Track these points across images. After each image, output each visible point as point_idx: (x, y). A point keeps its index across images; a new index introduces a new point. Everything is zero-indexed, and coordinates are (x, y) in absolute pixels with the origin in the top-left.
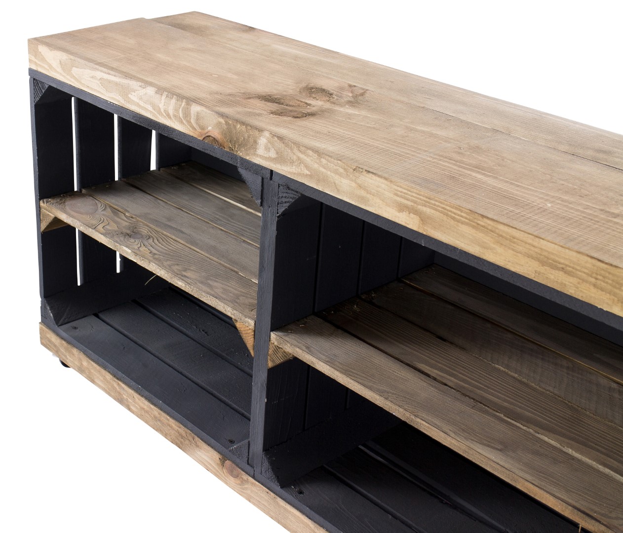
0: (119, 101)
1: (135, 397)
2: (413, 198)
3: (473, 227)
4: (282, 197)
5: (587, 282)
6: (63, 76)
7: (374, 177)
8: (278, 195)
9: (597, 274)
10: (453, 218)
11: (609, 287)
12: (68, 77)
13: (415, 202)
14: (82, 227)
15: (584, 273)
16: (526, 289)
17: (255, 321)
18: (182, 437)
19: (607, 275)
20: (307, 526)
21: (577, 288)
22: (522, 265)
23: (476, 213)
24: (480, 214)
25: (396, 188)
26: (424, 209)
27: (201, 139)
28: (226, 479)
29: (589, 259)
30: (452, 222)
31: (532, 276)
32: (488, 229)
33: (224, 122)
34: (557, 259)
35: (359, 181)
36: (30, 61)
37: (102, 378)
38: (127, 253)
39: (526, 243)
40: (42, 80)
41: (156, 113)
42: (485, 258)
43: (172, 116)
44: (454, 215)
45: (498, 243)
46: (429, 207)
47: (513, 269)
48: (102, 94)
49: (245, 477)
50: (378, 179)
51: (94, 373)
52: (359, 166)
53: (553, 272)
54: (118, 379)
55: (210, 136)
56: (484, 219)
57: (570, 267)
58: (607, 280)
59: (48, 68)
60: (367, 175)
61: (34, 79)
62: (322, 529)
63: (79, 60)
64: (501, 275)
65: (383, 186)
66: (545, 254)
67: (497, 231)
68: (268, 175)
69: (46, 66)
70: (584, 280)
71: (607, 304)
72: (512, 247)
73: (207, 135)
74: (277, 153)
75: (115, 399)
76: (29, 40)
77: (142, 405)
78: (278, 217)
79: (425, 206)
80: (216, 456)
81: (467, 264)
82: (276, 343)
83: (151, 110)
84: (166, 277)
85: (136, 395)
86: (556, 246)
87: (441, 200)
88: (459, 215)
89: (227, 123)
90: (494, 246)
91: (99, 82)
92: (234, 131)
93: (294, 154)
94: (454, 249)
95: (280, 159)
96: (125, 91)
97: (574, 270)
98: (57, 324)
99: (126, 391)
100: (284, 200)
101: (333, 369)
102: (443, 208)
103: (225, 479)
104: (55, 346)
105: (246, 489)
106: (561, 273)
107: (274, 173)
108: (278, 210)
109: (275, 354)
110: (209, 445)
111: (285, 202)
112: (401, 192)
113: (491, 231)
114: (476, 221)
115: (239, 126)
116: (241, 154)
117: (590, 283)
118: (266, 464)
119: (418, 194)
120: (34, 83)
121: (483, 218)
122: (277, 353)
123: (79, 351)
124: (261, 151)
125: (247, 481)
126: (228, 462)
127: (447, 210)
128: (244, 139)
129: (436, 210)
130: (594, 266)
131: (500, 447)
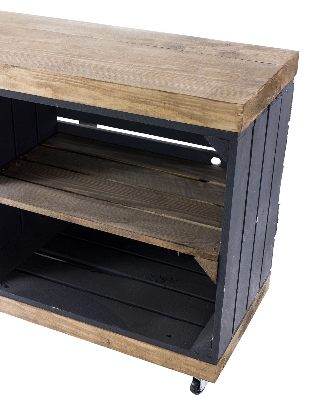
2: (46, 78)
3: (87, 88)
5: (159, 106)
7: (18, 69)
9: (164, 100)
10: (74, 85)
11: (173, 107)
13: (48, 80)
15: (157, 101)
16: (125, 119)
19: (170, 99)
21: (155, 111)
22: (120, 105)
23: (87, 78)
24: (90, 79)
25: (33, 73)
26: (54, 83)
29: (159, 92)
30: (73, 88)
31: (127, 110)
32: (96, 87)
34: (140, 96)
35: (8, 74)
39: (120, 91)
42: (97, 106)
44: (73, 83)
45: (103, 94)
46: (57, 81)
47: (115, 109)
50: (21, 70)
52: (7, 64)
53: (139, 105)
56: (93, 81)
57: (148, 100)
58: (171, 103)
60: (13, 69)
62: (25, 304)
64: (109, 114)
65: (25, 74)
66: (133, 95)
67: (102, 87)
70: (157, 106)
71: (173, 117)
72: (112, 95)
79: (54, 81)
81: (87, 113)
86: (138, 89)
87: (64, 75)
88: (76, 82)
90: (102, 97)
94: (77, 105)
97: (151, 101)
102: (66, 80)
106: (144, 104)
112: (38, 75)
113: (98, 88)
114: (88, 83)
117: (161, 107)
119: (49, 74)
121: (91, 81)
127: (69, 81)
129: (62, 82)
130: (162, 96)
131: (124, 221)
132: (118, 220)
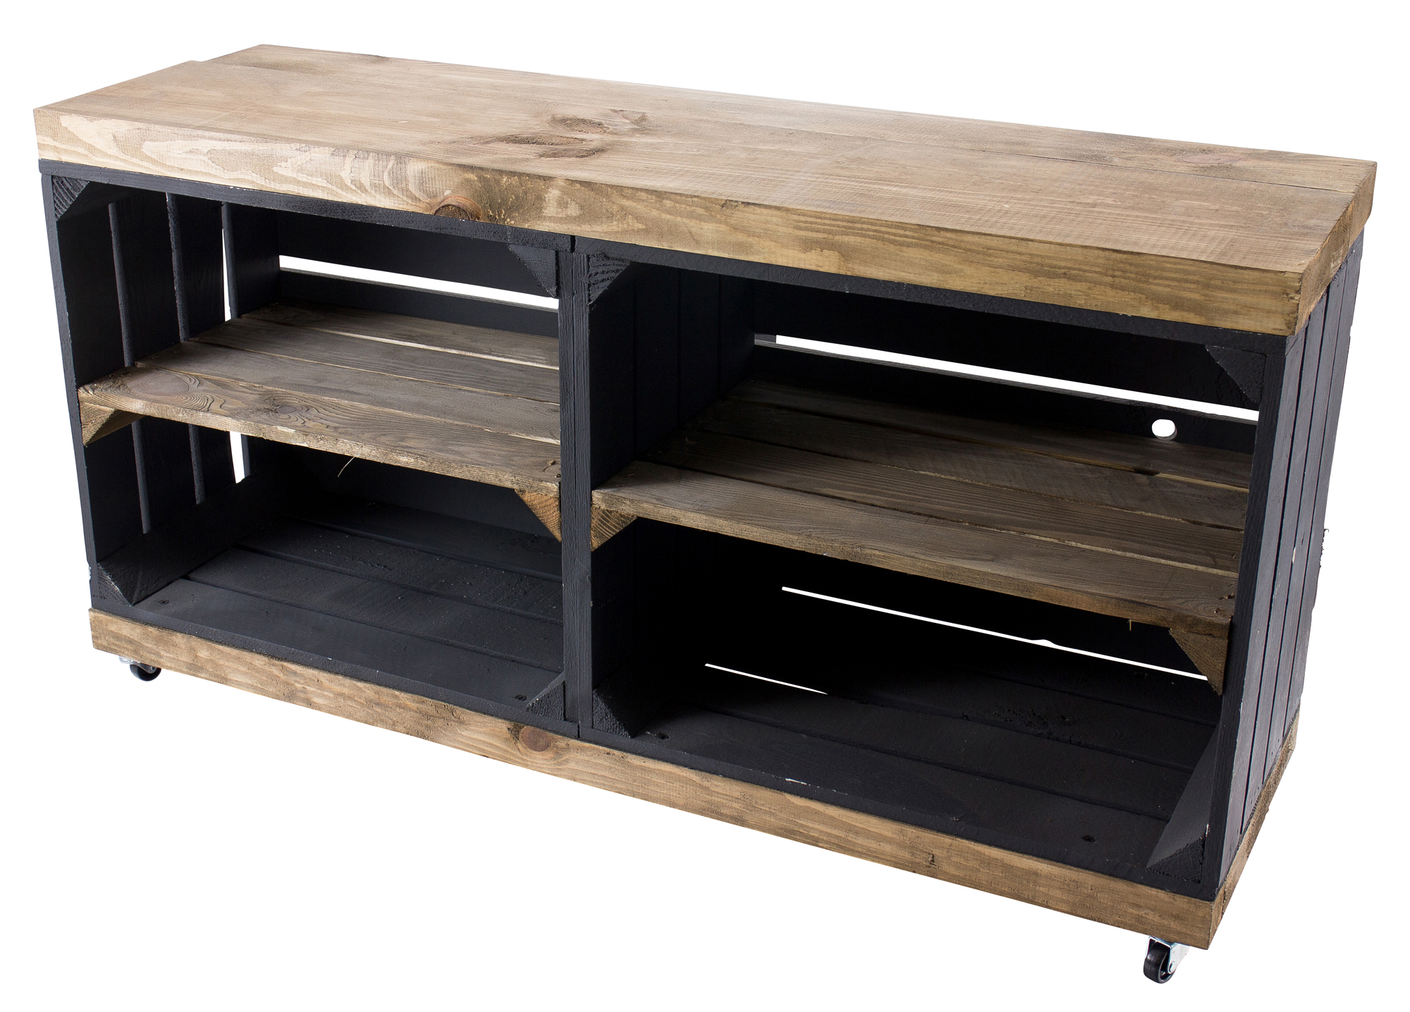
0: (253, 182)
1: (322, 679)
2: (826, 227)
3: (926, 247)
4: (596, 274)
5: (1101, 284)
6: (122, 160)
7: (758, 210)
8: (588, 271)
9: (1114, 270)
10: (893, 242)
11: (1133, 283)
12: (134, 160)
13: (830, 232)
14: (181, 415)
15: (1096, 272)
16: (1013, 315)
17: (560, 483)
18: (428, 716)
19: (1128, 267)
20: (688, 781)
21: (1088, 295)
22: (1006, 284)
23: (928, 226)
24: (935, 227)
25: (796, 217)
26: (846, 239)
27: (432, 212)
28: (524, 758)
29: (1101, 252)
30: (892, 248)
31: (1021, 295)
32: (948, 245)
33: (476, 178)
34: (1055, 262)
35: (733, 222)
36: (40, 146)
37: (243, 669)
38: (286, 435)
39: (1008, 252)
40: (72, 176)
41: (334, 188)
42: (947, 287)
43: (368, 188)
44: (894, 238)
45: (966, 261)
46: (854, 234)
47: (992, 293)
48: (215, 176)
49: (562, 742)
50: (765, 211)
51: (227, 664)
52: (730, 199)
53: (1052, 282)
54: (279, 659)
55: (448, 206)
56: (942, 232)
57: (1075, 269)
58: (1129, 275)
59: (86, 152)
60: (746, 209)
61: (53, 177)
62: (715, 776)
63: (158, 127)
64: (974, 305)
65: (774, 219)
66: (1036, 260)
67: (962, 244)
68: (568, 246)
69: (81, 150)
70: (1096, 283)
71: (1133, 306)
72: (988, 262)
73: (443, 204)
74: (582, 207)
75: (277, 697)
76: (37, 112)
77: (338, 689)
78: (591, 306)
79: (847, 234)
80: (502, 726)
81: (919, 304)
82: (603, 507)
83: (324, 185)
84: (374, 456)
85: (324, 677)
86: (1052, 246)
87: (870, 221)
88: (901, 236)
89: (481, 179)
90: (960, 267)
91: (205, 158)
92: (497, 190)
93: (614, 203)
94: (899, 285)
95: (588, 214)
96: (265, 164)
97: (1081, 273)
98: (130, 601)
99: (301, 676)
100: (599, 277)
101: (712, 518)
102: (876, 231)
103: (522, 759)
104: (131, 642)
105: (567, 761)
106: (1063, 280)
107: (577, 240)
108: (589, 295)
109: (605, 524)
110: (484, 713)
111: (603, 281)
112: (806, 222)
113: (954, 247)
114: (928, 238)
115: (505, 179)
116: (513, 222)
117: (1106, 284)
118: (601, 707)
119: (833, 220)
120: (53, 183)
121: (939, 232)
122: (608, 521)
123: (187, 636)
124: (551, 210)
125: (568, 748)
126: (526, 730)
127: (883, 233)
128: (517, 197)
129: (864, 236)
130: (1108, 259)
131: (990, 557)
132: (973, 555)
